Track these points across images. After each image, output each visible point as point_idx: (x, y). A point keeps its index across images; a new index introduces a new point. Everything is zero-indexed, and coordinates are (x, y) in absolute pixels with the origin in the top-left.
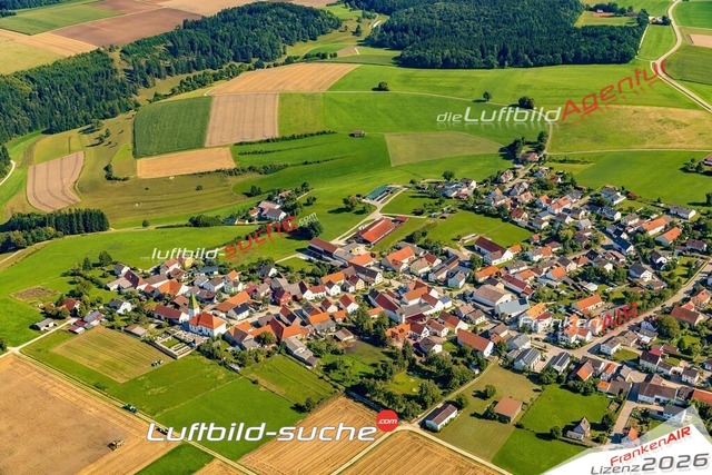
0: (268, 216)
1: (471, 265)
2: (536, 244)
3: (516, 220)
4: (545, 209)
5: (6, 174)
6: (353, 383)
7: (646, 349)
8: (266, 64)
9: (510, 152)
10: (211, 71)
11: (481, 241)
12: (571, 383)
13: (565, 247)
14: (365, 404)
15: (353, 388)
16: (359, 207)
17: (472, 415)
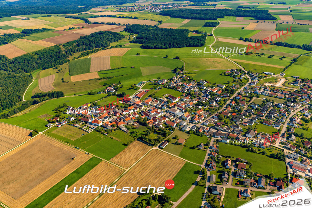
0: (110, 91)
1: (168, 102)
2: (184, 96)
3: (178, 90)
4: (186, 87)
5: (32, 81)
6: (139, 137)
7: (216, 123)
8: (105, 48)
9: (175, 71)
10: (90, 51)
11: (170, 96)
12: (197, 133)
13: (192, 97)
14: (143, 142)
15: (139, 138)
16: (135, 88)
17: (172, 144)
